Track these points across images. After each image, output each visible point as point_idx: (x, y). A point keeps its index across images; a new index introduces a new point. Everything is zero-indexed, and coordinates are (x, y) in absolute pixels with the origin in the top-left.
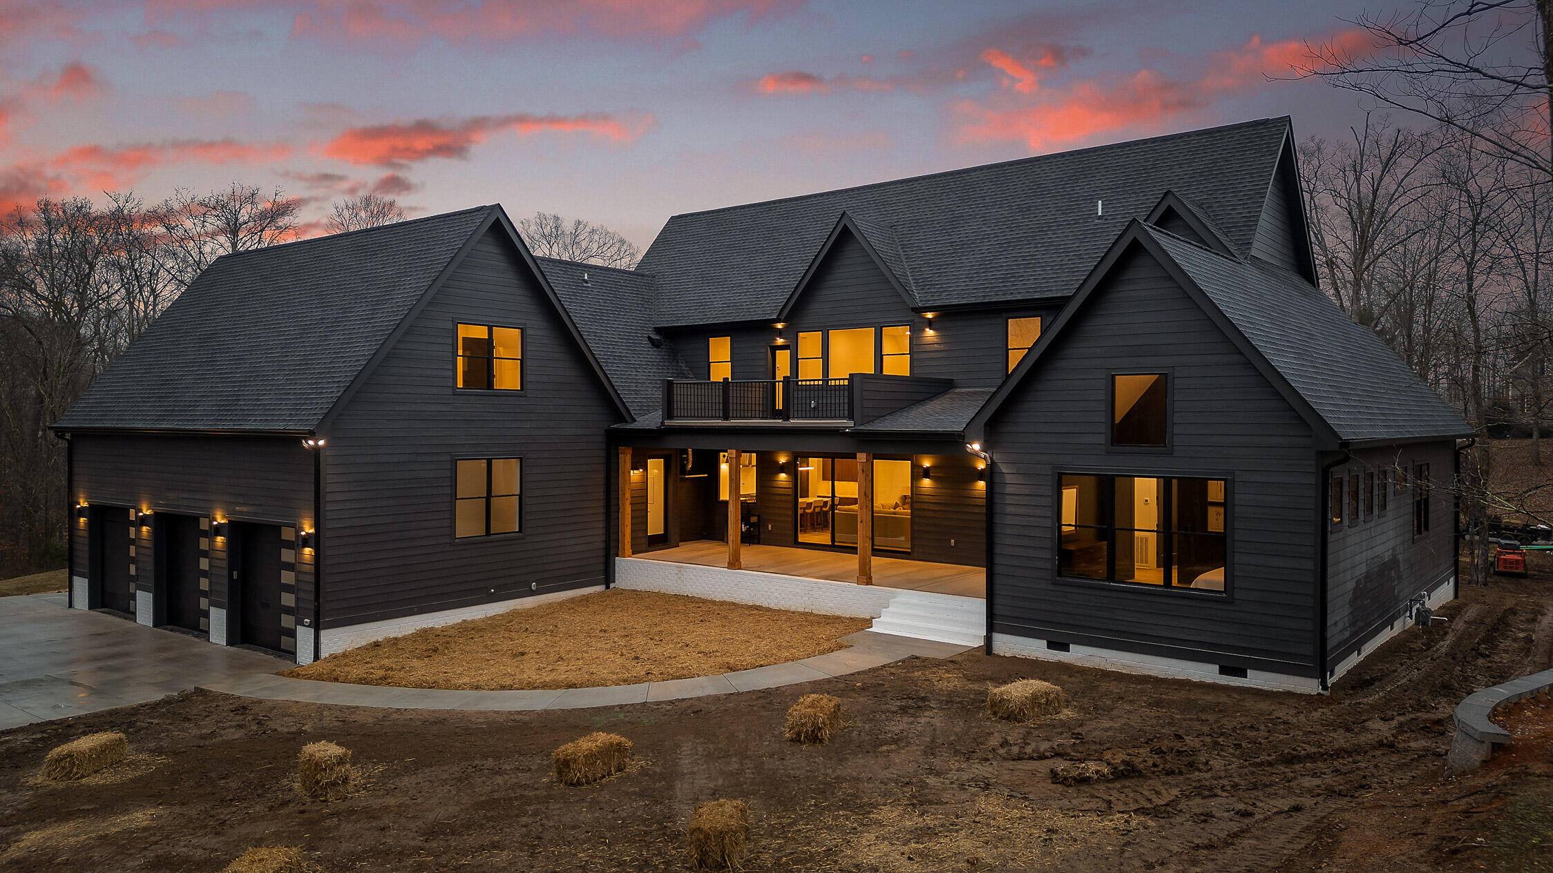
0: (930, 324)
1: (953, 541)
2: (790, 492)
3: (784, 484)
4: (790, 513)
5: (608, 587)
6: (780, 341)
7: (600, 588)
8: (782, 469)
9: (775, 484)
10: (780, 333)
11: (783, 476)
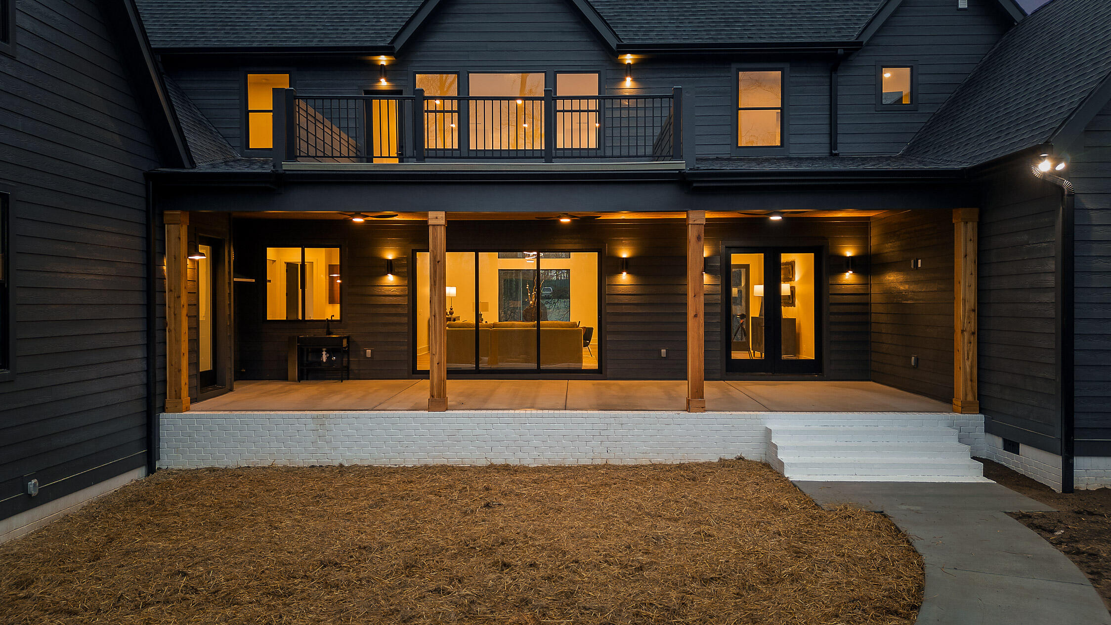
0: (629, 70)
1: (663, 351)
2: (404, 301)
3: (394, 291)
4: (405, 329)
5: (151, 470)
6: (384, 84)
7: (138, 474)
8: (390, 267)
9: (377, 291)
10: (383, 71)
11: (390, 279)
